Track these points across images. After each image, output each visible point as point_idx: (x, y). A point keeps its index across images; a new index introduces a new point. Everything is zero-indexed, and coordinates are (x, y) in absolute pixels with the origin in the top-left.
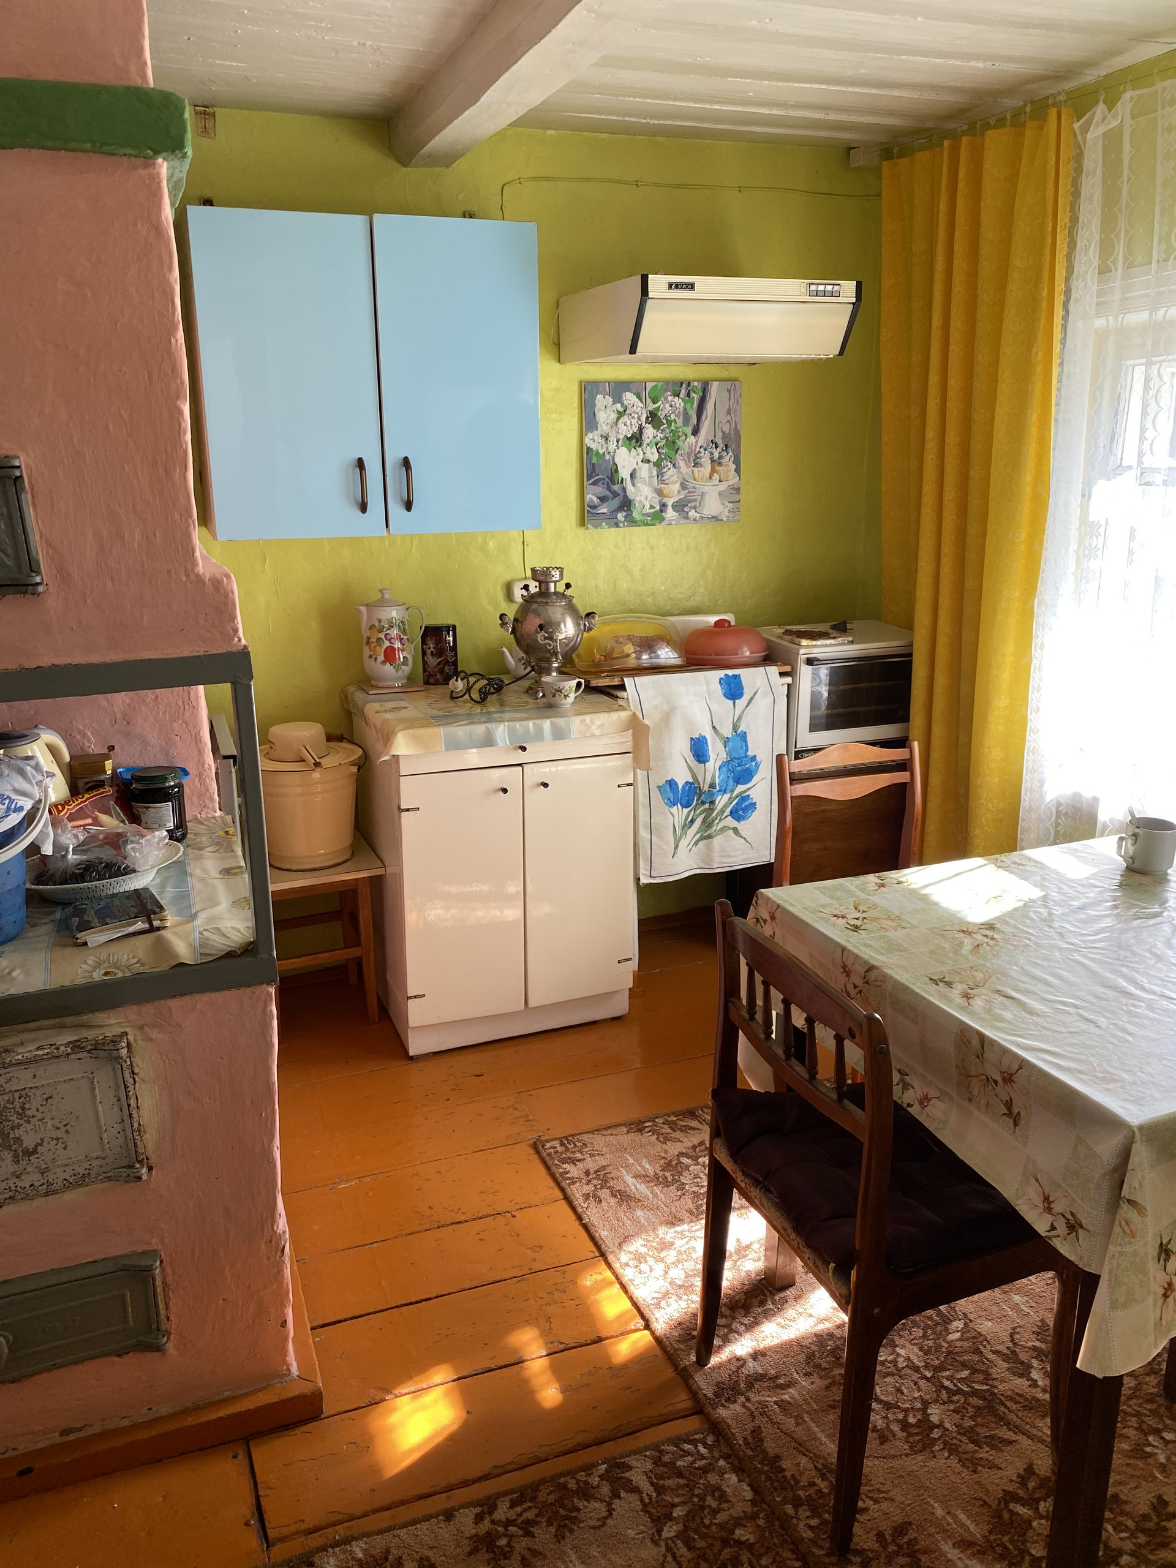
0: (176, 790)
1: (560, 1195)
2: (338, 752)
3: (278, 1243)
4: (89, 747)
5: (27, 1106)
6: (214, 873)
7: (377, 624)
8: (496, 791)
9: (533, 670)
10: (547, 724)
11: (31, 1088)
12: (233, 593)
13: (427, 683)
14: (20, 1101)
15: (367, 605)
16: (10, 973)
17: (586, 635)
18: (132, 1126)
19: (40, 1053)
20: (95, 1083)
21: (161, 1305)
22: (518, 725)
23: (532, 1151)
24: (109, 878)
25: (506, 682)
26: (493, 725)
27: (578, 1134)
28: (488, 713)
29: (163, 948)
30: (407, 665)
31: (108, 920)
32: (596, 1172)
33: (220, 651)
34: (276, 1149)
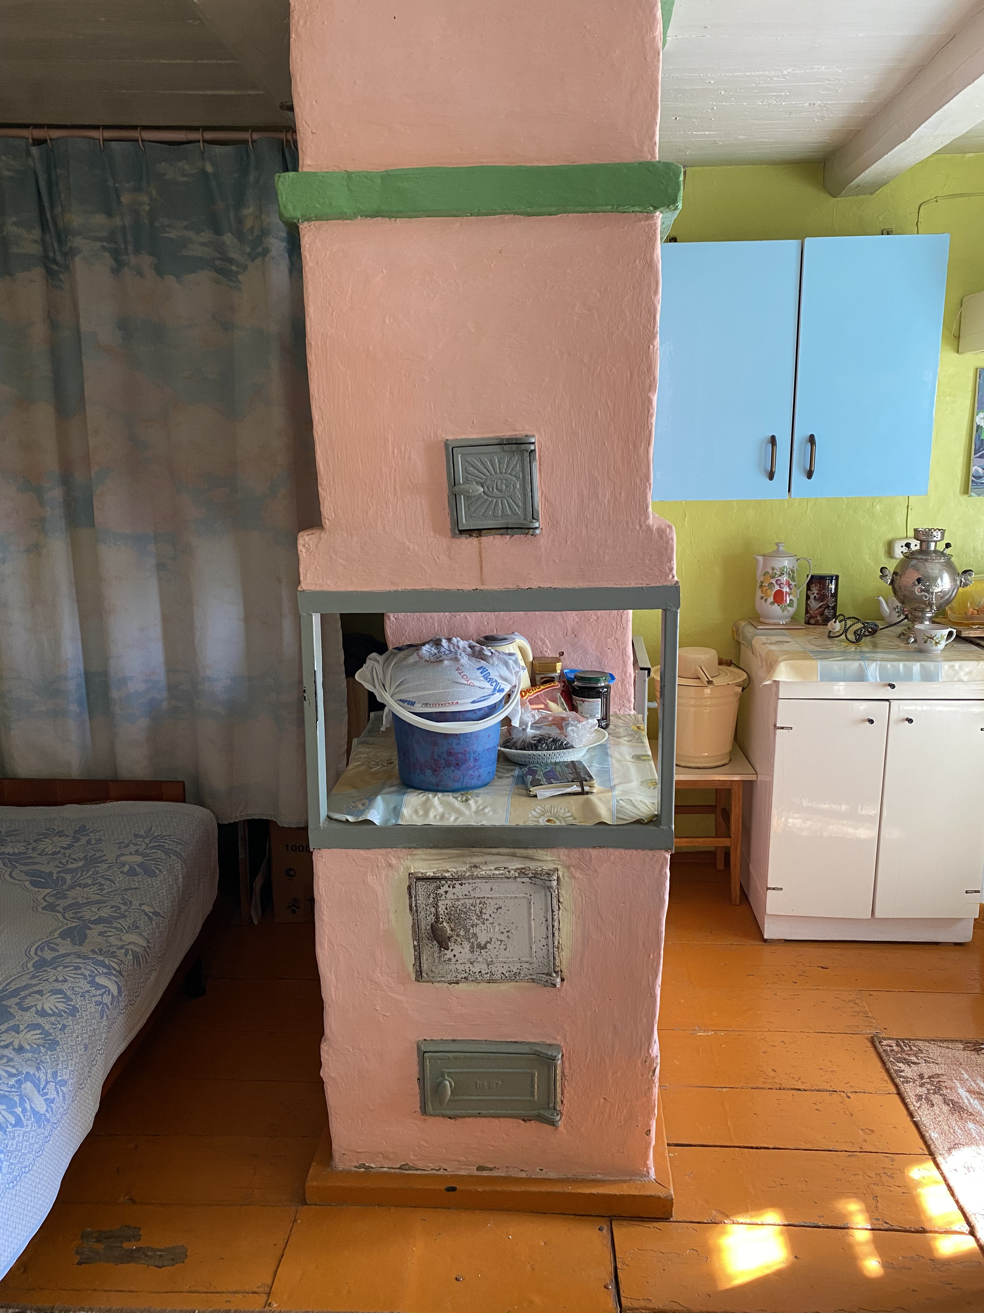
0: (605, 690)
1: (894, 1090)
2: (727, 674)
3: (651, 1065)
4: (546, 652)
5: (484, 911)
6: (628, 758)
7: (770, 571)
8: (863, 721)
9: (906, 617)
10: (916, 667)
11: (488, 898)
12: (672, 540)
13: (808, 623)
14: (480, 906)
15: (764, 555)
16: (483, 809)
17: (961, 589)
18: (554, 943)
19: (497, 872)
20: (532, 904)
21: (559, 1090)
22: (889, 665)
23: (869, 1045)
24: (555, 750)
25: (880, 627)
26: (867, 662)
27: (915, 1040)
28: (861, 652)
29: (589, 808)
30: (792, 606)
31: (552, 780)
32: (930, 1078)
33: (658, 585)
34: (657, 986)
